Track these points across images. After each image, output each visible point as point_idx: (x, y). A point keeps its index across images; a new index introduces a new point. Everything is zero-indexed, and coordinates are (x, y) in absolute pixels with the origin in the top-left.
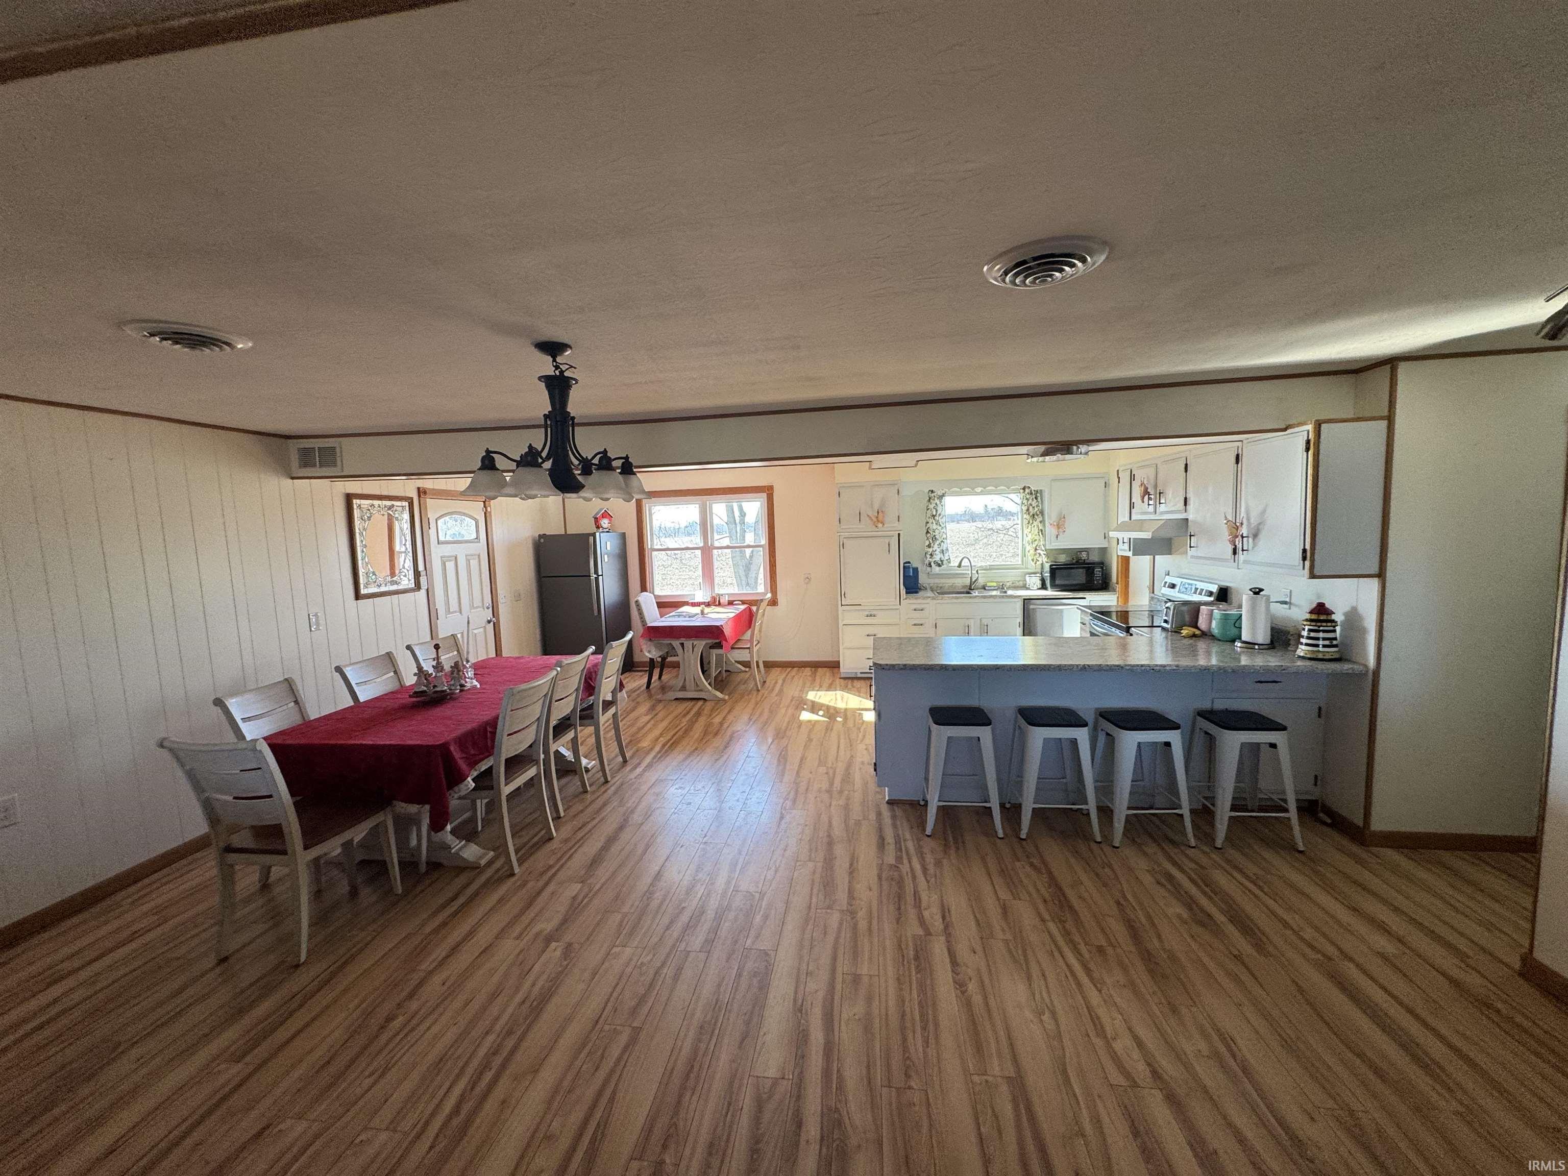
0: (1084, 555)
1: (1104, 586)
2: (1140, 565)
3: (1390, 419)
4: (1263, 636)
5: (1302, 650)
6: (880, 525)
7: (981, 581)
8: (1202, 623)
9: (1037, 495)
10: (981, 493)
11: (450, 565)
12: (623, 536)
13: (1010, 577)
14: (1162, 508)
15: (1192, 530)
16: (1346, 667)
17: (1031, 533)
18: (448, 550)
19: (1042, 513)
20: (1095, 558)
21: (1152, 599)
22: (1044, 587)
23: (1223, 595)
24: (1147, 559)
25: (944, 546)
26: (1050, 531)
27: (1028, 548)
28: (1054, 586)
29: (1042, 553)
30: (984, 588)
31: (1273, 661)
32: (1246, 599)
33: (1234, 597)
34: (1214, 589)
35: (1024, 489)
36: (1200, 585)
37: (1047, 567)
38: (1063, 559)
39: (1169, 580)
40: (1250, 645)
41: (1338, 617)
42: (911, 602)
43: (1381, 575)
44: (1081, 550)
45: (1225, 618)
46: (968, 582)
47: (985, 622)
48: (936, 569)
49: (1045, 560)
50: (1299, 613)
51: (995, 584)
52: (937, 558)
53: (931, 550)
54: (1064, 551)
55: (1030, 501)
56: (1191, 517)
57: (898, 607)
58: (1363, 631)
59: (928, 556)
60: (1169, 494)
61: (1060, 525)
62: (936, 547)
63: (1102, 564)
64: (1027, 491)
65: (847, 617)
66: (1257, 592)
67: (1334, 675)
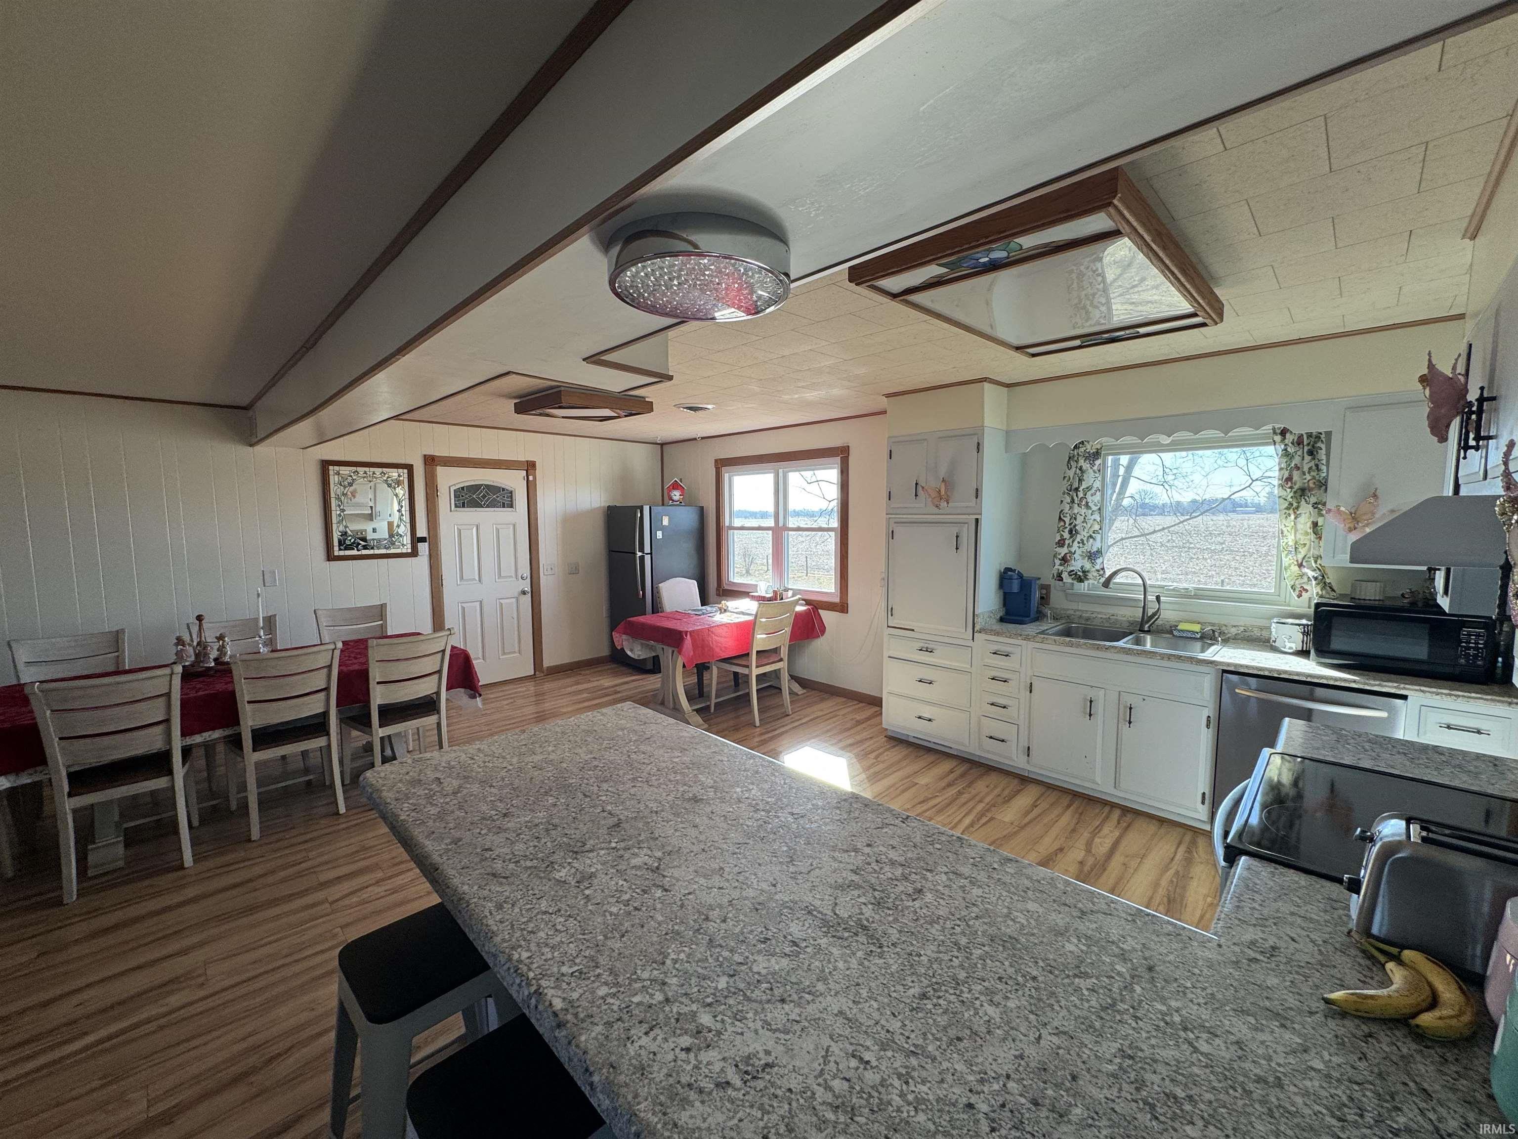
6: (944, 504)
7: (1164, 620)
9: (1315, 444)
11: (468, 534)
12: (702, 512)
17: (1294, 529)
25: (1095, 546)
27: (1286, 561)
29: (1311, 574)
35: (1284, 432)
42: (1006, 639)
47: (1129, 700)
48: (1070, 585)
51: (1197, 628)
52: (1078, 563)
53: (1064, 551)
55: (1297, 460)
57: (970, 643)
59: (1057, 562)
62: (1076, 545)
64: (1289, 438)
65: (893, 645)
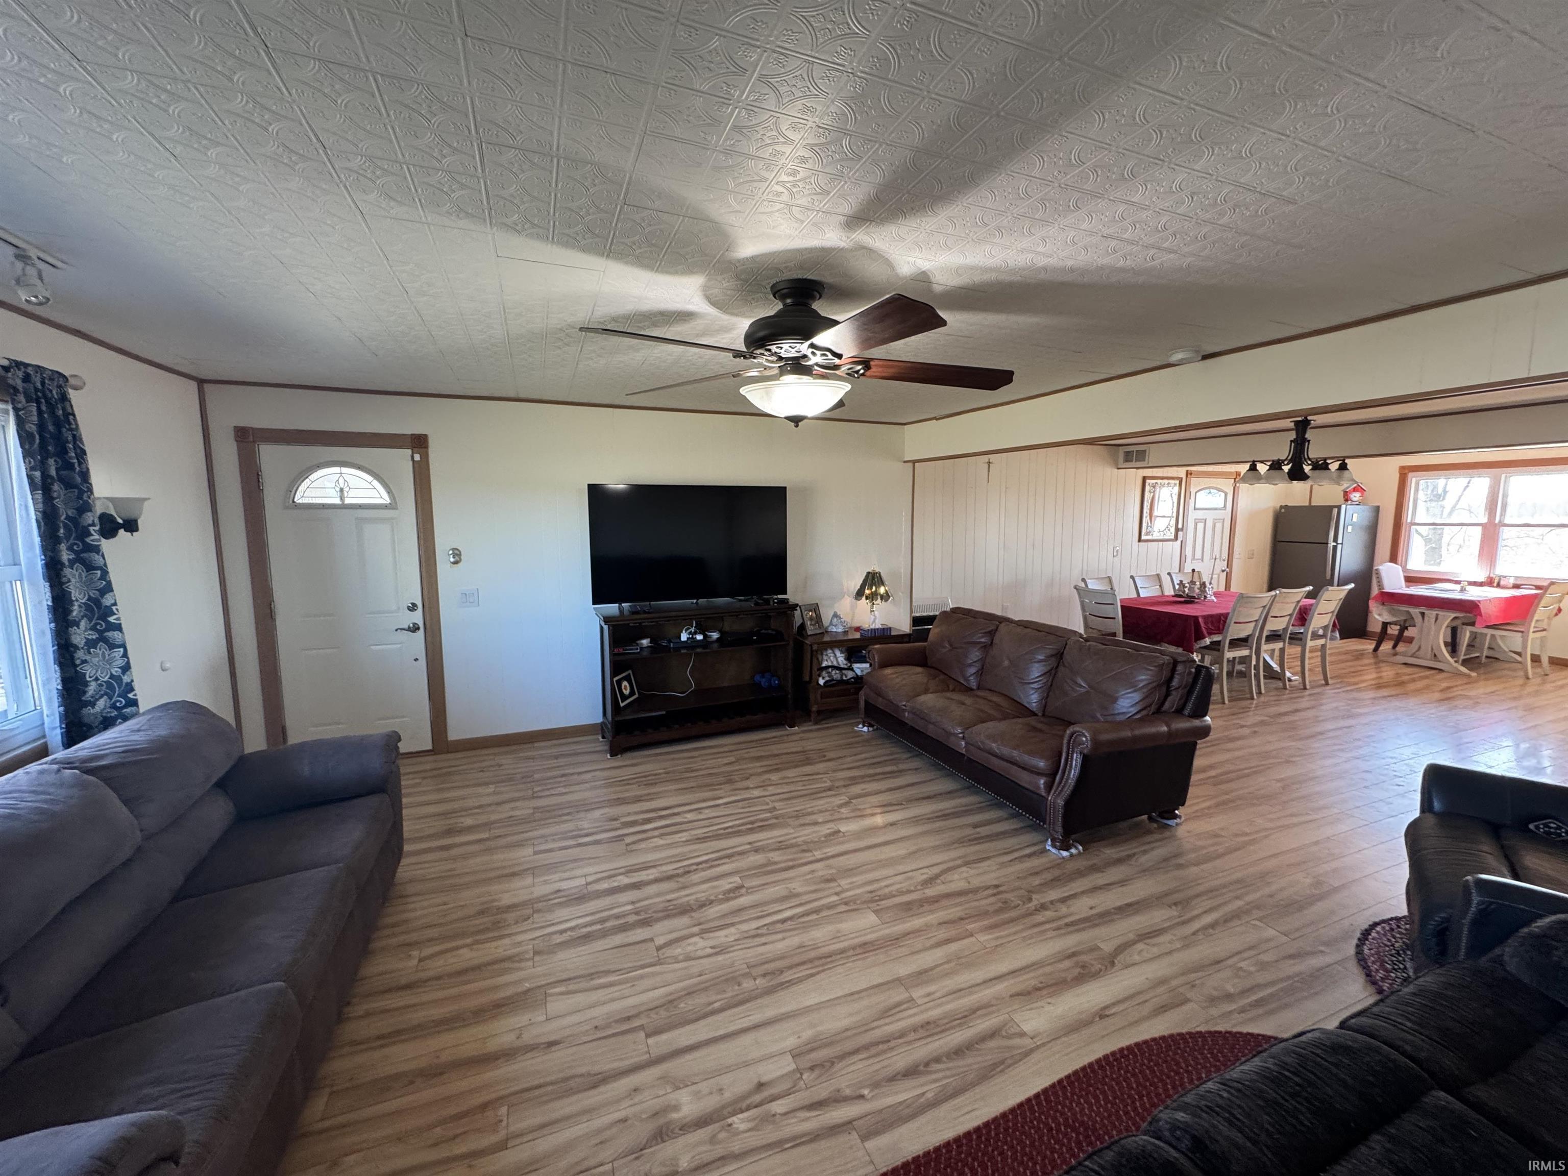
11: (1200, 526)
12: (1377, 509)
18: (1200, 515)
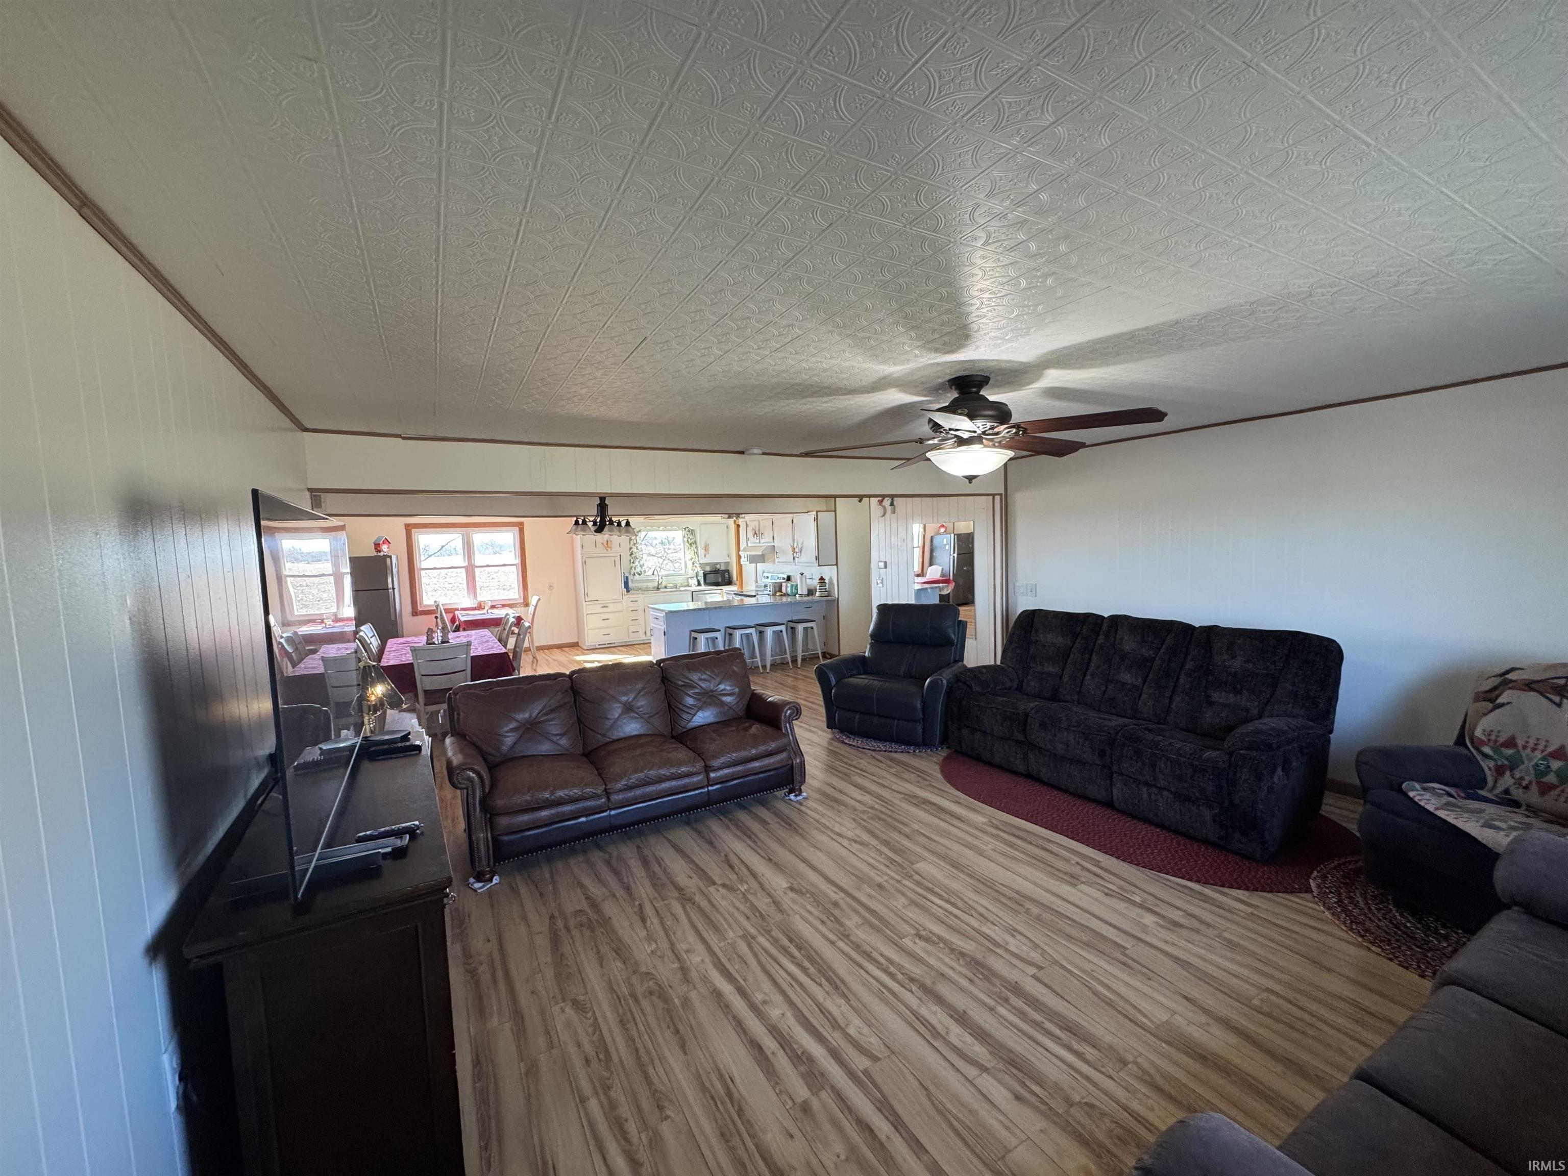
0: (718, 566)
1: (729, 582)
2: (749, 568)
3: (835, 511)
4: (805, 592)
5: (818, 594)
6: (609, 549)
7: (664, 584)
8: (784, 590)
9: (692, 532)
10: (663, 530)
13: (679, 580)
14: (762, 541)
15: (777, 550)
16: (829, 598)
17: (690, 554)
19: (695, 542)
20: (723, 568)
21: (757, 586)
22: (699, 584)
23: (789, 579)
24: (753, 565)
25: (642, 563)
26: (701, 552)
27: (690, 563)
28: (706, 583)
29: (697, 565)
30: (666, 587)
31: (810, 598)
32: (798, 577)
33: (792, 578)
34: (785, 576)
35: (685, 531)
36: (780, 576)
37: (701, 573)
38: (708, 569)
39: (765, 575)
40: (801, 595)
41: (827, 581)
42: (628, 598)
43: (837, 564)
44: (717, 564)
45: (792, 586)
46: (656, 584)
48: (637, 576)
49: (699, 569)
50: (815, 583)
51: (673, 584)
52: (638, 570)
53: (635, 565)
54: (708, 564)
55: (689, 536)
56: (776, 544)
57: (622, 600)
58: (833, 585)
59: (634, 569)
60: (766, 534)
61: (706, 549)
62: (637, 563)
63: (728, 571)
64: (687, 532)
65: (587, 609)
66: (802, 574)
67: (827, 601)
